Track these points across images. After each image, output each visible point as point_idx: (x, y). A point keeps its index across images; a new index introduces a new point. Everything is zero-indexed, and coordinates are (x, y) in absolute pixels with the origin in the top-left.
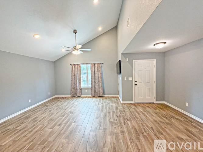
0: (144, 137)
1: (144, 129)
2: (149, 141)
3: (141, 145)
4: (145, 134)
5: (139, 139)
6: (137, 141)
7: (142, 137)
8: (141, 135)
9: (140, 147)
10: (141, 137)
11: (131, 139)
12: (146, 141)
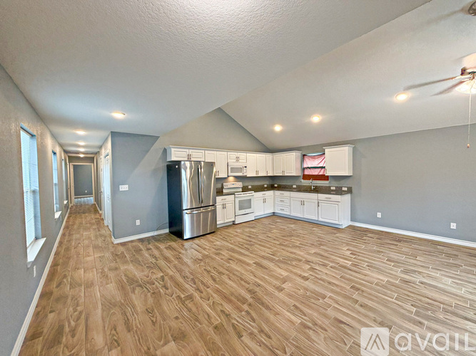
0: (244, 301)
1: (254, 320)
2: (236, 297)
3: (243, 286)
4: (245, 307)
5: (250, 291)
6: (251, 288)
7: (247, 298)
8: (251, 300)
9: (243, 282)
10: (248, 296)
11: (259, 285)
12: (240, 295)
